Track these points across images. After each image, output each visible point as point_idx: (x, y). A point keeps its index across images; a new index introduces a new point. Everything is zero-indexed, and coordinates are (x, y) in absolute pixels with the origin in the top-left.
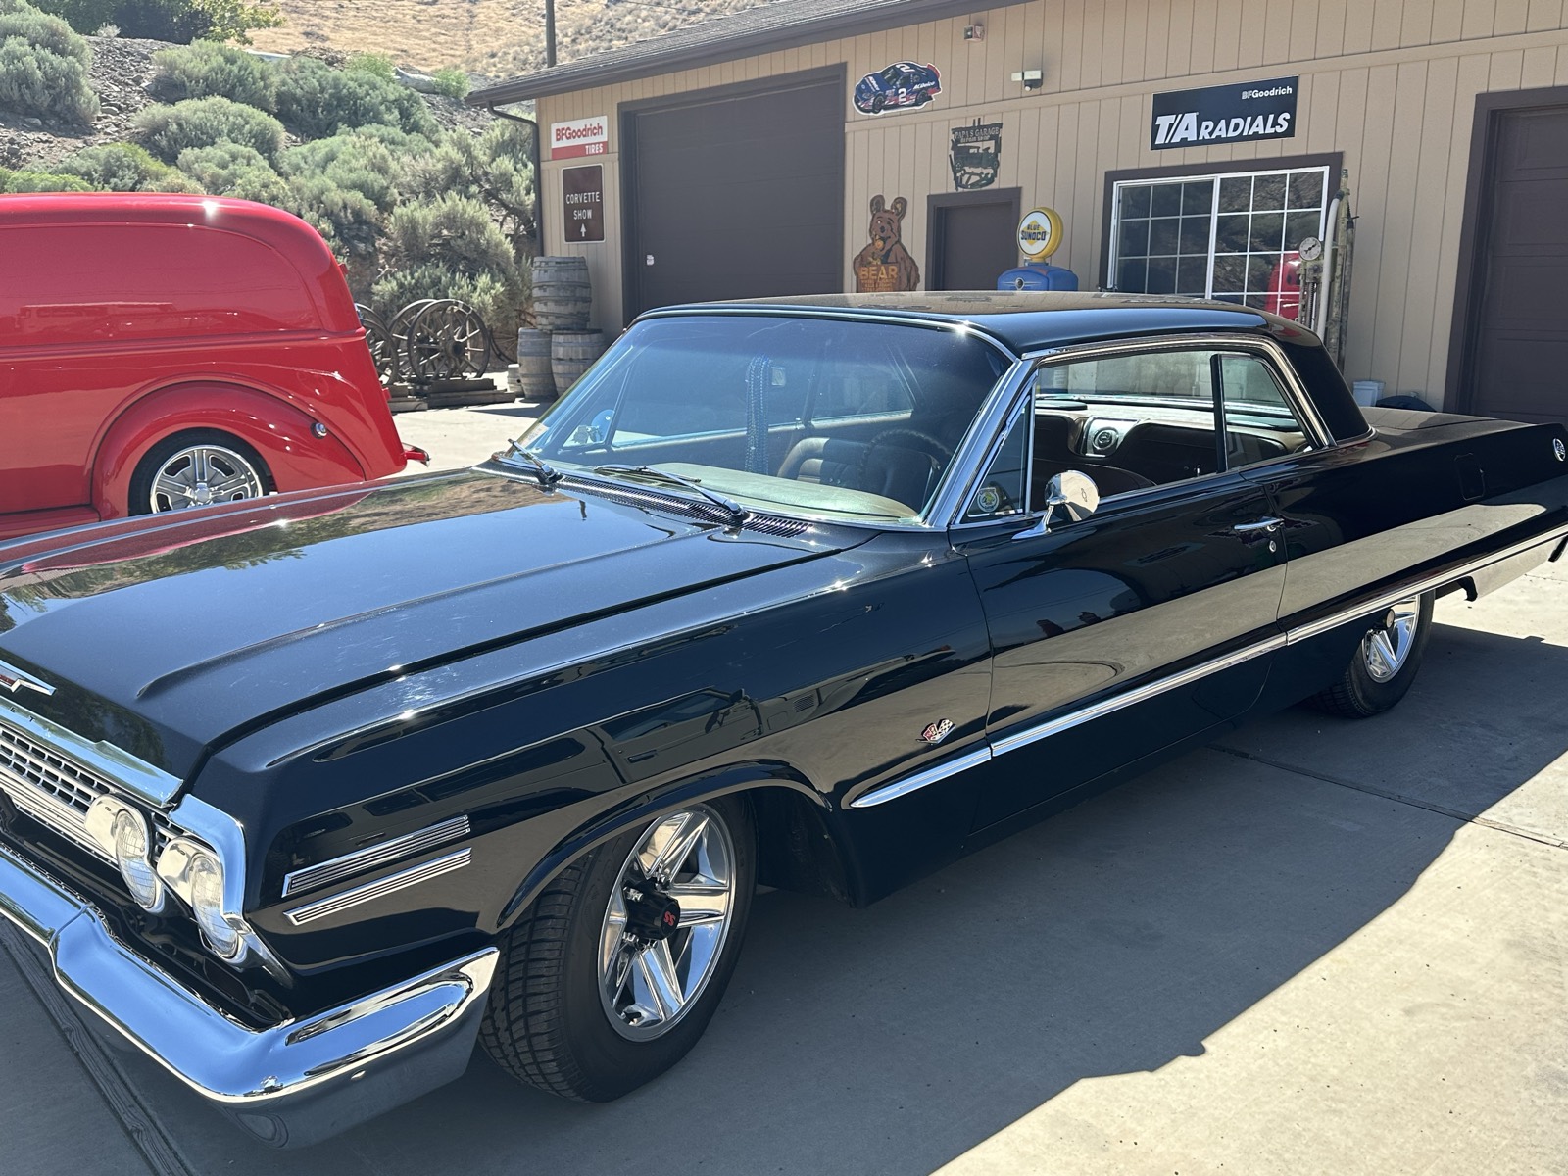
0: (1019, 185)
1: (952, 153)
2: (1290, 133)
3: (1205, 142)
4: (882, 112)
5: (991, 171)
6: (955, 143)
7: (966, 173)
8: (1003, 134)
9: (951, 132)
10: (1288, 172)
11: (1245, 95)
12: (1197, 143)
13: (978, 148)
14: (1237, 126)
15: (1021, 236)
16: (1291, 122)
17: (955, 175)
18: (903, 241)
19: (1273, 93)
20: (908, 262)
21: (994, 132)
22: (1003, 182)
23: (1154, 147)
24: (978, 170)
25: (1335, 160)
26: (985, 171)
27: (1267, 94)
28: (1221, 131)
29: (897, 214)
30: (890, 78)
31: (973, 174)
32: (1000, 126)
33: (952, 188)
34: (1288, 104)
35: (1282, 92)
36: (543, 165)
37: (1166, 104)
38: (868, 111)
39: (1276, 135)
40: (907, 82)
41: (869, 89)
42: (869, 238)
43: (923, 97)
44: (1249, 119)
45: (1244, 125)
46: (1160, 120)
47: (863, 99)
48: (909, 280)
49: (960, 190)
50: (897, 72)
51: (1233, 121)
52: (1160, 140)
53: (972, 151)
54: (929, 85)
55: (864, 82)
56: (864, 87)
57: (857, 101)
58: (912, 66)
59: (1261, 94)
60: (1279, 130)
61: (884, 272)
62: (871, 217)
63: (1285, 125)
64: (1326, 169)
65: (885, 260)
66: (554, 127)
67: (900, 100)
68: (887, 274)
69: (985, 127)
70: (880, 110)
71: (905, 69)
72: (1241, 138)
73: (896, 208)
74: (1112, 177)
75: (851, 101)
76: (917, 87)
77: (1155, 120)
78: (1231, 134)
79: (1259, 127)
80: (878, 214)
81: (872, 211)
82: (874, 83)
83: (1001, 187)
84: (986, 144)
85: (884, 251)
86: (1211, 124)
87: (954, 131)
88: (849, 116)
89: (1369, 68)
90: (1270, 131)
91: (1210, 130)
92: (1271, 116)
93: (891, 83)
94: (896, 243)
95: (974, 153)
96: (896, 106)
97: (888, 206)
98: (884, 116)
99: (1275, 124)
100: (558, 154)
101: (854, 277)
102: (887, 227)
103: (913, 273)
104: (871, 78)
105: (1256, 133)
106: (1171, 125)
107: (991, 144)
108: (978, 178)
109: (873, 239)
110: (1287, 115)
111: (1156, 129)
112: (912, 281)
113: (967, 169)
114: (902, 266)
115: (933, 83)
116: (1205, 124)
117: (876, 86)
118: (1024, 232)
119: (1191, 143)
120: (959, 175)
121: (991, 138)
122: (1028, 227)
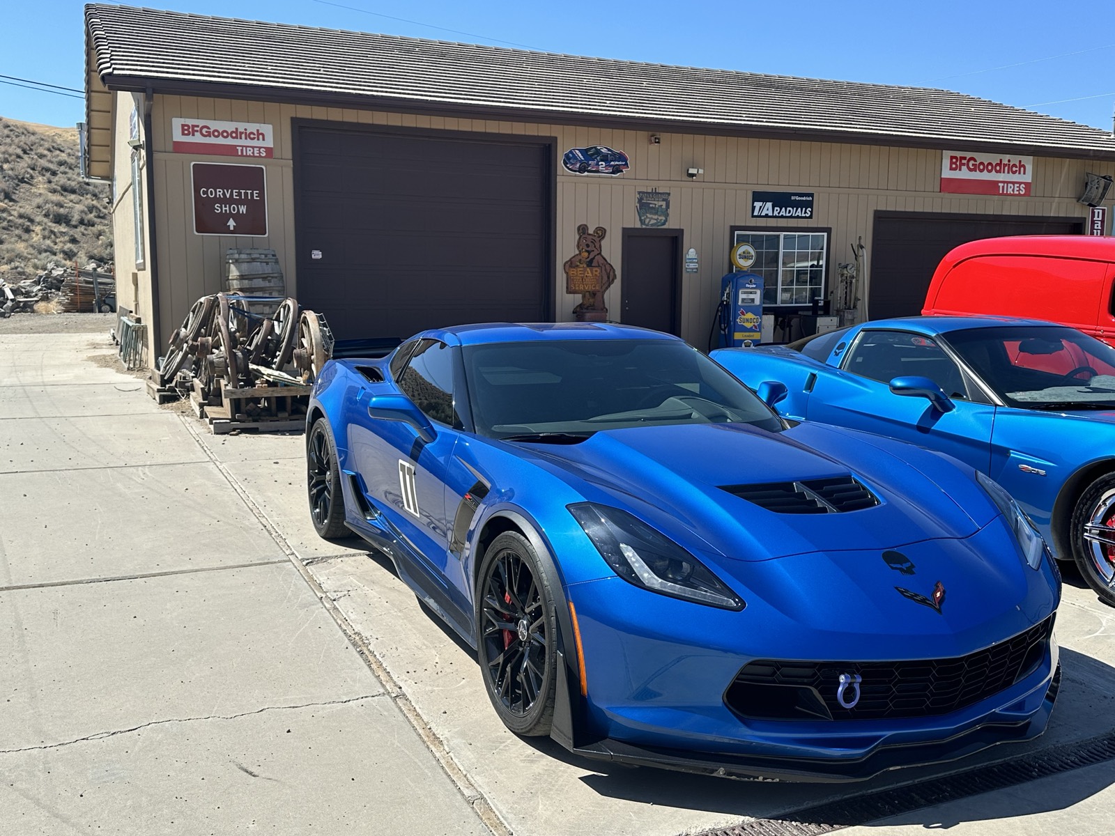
0: (682, 228)
1: (638, 205)
2: (811, 217)
3: (776, 217)
4: (586, 173)
5: (664, 218)
6: (640, 200)
7: (647, 217)
8: (671, 198)
9: (637, 193)
10: (810, 234)
11: (793, 198)
12: (773, 217)
13: (656, 204)
14: (790, 211)
15: (738, 257)
16: (811, 212)
17: (640, 217)
18: (602, 254)
19: (804, 198)
20: (607, 266)
21: (666, 197)
22: (672, 224)
23: (753, 216)
24: (656, 217)
25: (828, 230)
26: (660, 218)
27: (802, 198)
28: (783, 213)
29: (599, 237)
30: (591, 154)
31: (652, 218)
32: (669, 194)
33: (638, 225)
34: (810, 204)
35: (808, 199)
36: (156, 156)
37: (758, 196)
38: (575, 171)
39: (806, 217)
40: (605, 158)
41: (575, 157)
42: (576, 249)
43: (617, 170)
44: (795, 209)
45: (792, 211)
46: (756, 204)
47: (571, 163)
48: (609, 278)
49: (644, 227)
50: (598, 152)
51: (788, 209)
52: (756, 213)
53: (651, 205)
54: (620, 163)
55: (571, 152)
56: (571, 155)
57: (565, 163)
58: (609, 150)
59: (800, 198)
60: (807, 215)
61: (589, 272)
62: (577, 237)
63: (809, 213)
64: (825, 234)
65: (590, 264)
66: (177, 123)
67: (600, 168)
68: (592, 273)
69: (660, 193)
71: (604, 150)
72: (791, 217)
73: (597, 233)
74: (733, 229)
75: (560, 162)
76: (612, 163)
77: (753, 204)
78: (788, 215)
79: (799, 213)
80: (584, 236)
81: (579, 234)
82: (580, 155)
83: (670, 227)
84: (660, 203)
85: (588, 260)
86: (778, 209)
87: (639, 193)
88: (559, 172)
89: (839, 194)
90: (803, 215)
91: (779, 211)
92: (804, 209)
93: (593, 157)
94: (598, 254)
95: (652, 207)
96: (597, 171)
97: (591, 231)
98: (587, 176)
99: (805, 212)
100: (179, 147)
101: (565, 275)
102: (590, 244)
103: (611, 273)
104: (577, 151)
105: (798, 216)
106: (761, 207)
107: (664, 204)
108: (655, 221)
109: (580, 251)
110: (810, 209)
111: (754, 208)
112: (611, 279)
113: (648, 215)
114: (603, 270)
115: (624, 163)
116: (776, 208)
117: (581, 157)
118: (740, 255)
119: (770, 217)
120: (643, 218)
121: (663, 200)
122: (744, 252)
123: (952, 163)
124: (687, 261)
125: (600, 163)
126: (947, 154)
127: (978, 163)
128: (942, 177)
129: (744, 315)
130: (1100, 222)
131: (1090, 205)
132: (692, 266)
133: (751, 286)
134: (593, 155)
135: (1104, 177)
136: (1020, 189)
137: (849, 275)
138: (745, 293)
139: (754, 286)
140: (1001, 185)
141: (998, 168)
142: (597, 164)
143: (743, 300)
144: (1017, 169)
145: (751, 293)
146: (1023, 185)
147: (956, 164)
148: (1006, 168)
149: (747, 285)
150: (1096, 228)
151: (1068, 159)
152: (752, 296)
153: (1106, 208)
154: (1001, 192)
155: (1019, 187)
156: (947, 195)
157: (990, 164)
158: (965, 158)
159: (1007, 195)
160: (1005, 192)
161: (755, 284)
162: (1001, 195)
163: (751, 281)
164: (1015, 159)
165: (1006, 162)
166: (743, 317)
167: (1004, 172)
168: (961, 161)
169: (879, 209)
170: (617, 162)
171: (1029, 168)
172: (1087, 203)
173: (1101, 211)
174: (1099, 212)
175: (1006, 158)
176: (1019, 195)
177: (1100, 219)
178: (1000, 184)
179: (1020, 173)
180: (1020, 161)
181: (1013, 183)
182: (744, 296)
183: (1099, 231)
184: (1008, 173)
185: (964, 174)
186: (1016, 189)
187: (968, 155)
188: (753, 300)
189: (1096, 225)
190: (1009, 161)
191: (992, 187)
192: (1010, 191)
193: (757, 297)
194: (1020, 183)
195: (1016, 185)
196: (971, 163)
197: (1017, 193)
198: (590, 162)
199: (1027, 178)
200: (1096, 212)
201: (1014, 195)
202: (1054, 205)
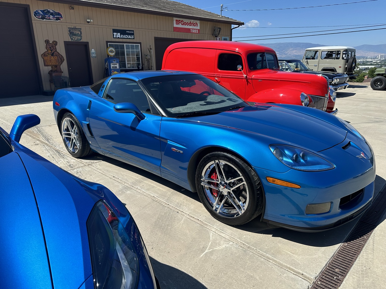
0: (88, 41)
1: (69, 33)
2: (134, 38)
3: (122, 38)
4: (45, 20)
5: (80, 38)
6: (69, 31)
7: (73, 37)
8: (82, 30)
9: (68, 28)
10: (134, 44)
11: (127, 32)
12: (121, 38)
13: (76, 33)
14: (126, 37)
15: (109, 52)
16: (134, 37)
18: (57, 51)
19: (131, 32)
20: (60, 56)
21: (80, 30)
24: (77, 37)
25: (140, 43)
26: (79, 38)
27: (130, 32)
28: (124, 37)
29: (55, 44)
31: (75, 38)
32: (81, 29)
33: (70, 40)
37: (115, 31)
38: (40, 19)
39: (132, 39)
40: (52, 14)
41: (39, 13)
42: (46, 49)
43: (58, 19)
44: (128, 36)
45: (127, 36)
46: (114, 33)
47: (37, 15)
48: (61, 60)
49: (73, 41)
50: (49, 12)
51: (126, 35)
52: (115, 37)
53: (74, 33)
54: (59, 16)
55: (37, 11)
56: (37, 12)
57: (35, 16)
58: (53, 11)
59: (129, 32)
60: (133, 38)
61: (53, 58)
62: (45, 45)
63: (133, 37)
64: (139, 45)
65: (52, 55)
68: (54, 58)
69: (77, 28)
70: (44, 19)
71: (51, 11)
73: (54, 43)
74: (107, 42)
75: (33, 15)
76: (55, 16)
79: (130, 37)
80: (48, 44)
81: (46, 43)
82: (41, 12)
83: (83, 41)
84: (78, 32)
85: (52, 53)
86: (122, 35)
88: (33, 19)
89: (142, 31)
90: (131, 38)
91: (123, 36)
92: (131, 36)
93: (47, 14)
94: (55, 51)
95: (75, 34)
96: (50, 19)
97: (51, 42)
98: (46, 21)
99: (132, 37)
101: (42, 59)
102: (51, 47)
103: (62, 58)
104: (39, 11)
105: (129, 38)
106: (116, 35)
107: (79, 32)
108: (77, 39)
109: (47, 50)
110: (133, 36)
111: (114, 35)
112: (62, 60)
113: (74, 36)
114: (58, 56)
115: (60, 16)
116: (121, 35)
117: (42, 13)
118: (109, 51)
119: (120, 38)
120: (72, 38)
121: (79, 31)
122: (111, 50)
123: (176, 22)
124: (92, 53)
125: (50, 16)
126: (175, 19)
127: (184, 22)
128: (174, 26)
129: (114, 72)
131: (216, 37)
132: (94, 55)
133: (115, 62)
134: (46, 12)
135: (219, 28)
137: (148, 58)
138: (113, 64)
139: (116, 62)
140: (191, 30)
141: (190, 24)
142: (49, 16)
143: (113, 67)
144: (195, 25)
145: (115, 64)
146: (197, 30)
147: (178, 22)
148: (192, 24)
149: (113, 62)
151: (209, 22)
152: (116, 66)
154: (191, 32)
156: (176, 32)
157: (187, 23)
158: (180, 21)
159: (193, 33)
161: (116, 61)
163: (114, 60)
164: (195, 21)
165: (192, 22)
166: (113, 73)
167: (192, 26)
168: (179, 22)
169: (156, 36)
170: (58, 16)
171: (199, 25)
172: (215, 36)
173: (219, 38)
175: (192, 21)
176: (197, 33)
179: (196, 26)
180: (196, 22)
181: (195, 29)
182: (113, 66)
184: (193, 26)
185: (180, 26)
186: (196, 31)
187: (181, 19)
188: (116, 67)
190: (193, 22)
191: (188, 30)
192: (194, 32)
193: (118, 66)
194: (197, 29)
195: (196, 30)
196: (182, 22)
197: (196, 32)
198: (46, 15)
199: (198, 28)
200: (217, 38)
201: (195, 33)
202: (206, 36)
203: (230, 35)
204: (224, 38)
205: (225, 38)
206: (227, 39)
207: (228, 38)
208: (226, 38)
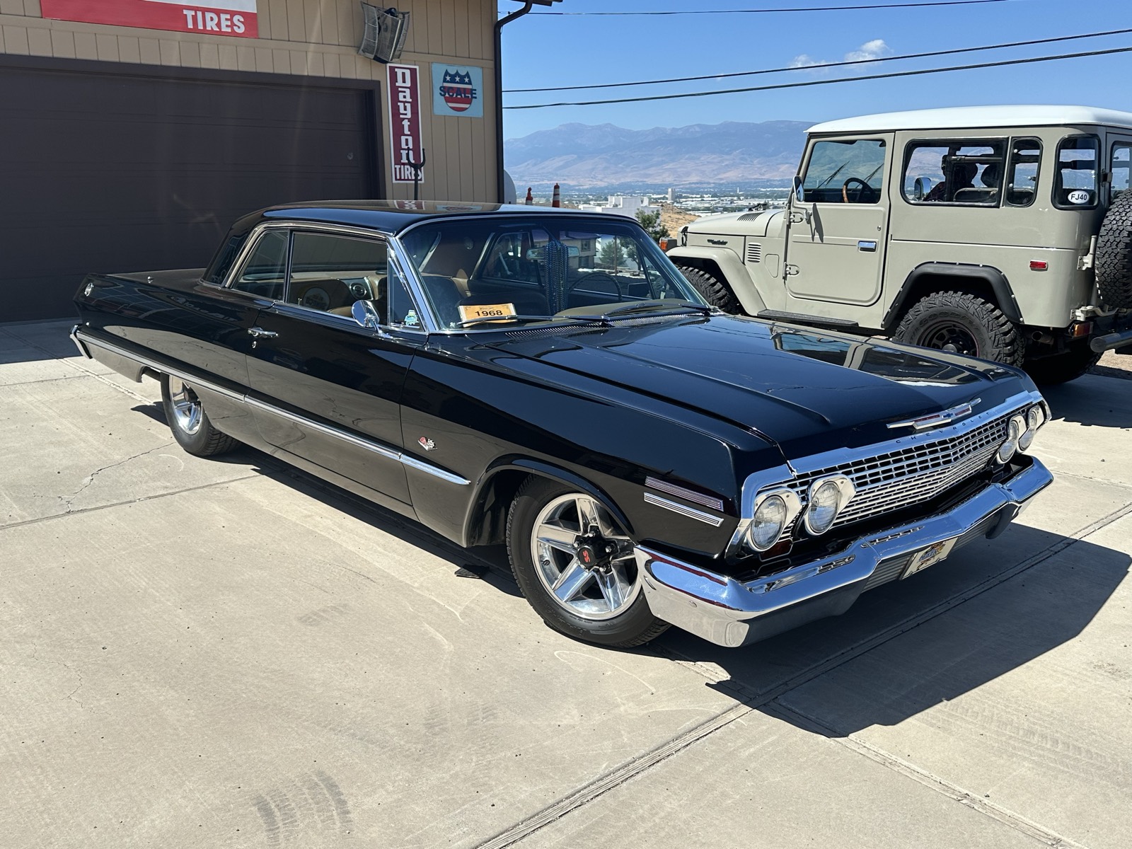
130: (408, 91)
131: (382, 60)
135: (390, 12)
136: (233, 25)
140: (189, 14)
146: (236, 18)
150: (401, 98)
153: (417, 67)
154: (190, 26)
155: (231, 20)
156: (59, 25)
159: (204, 31)
160: (201, 27)
162: (190, 31)
172: (379, 57)
173: (408, 73)
174: (404, 74)
176: (232, 34)
177: (408, 84)
178: (185, 12)
181: (217, 12)
183: (408, 106)
186: (224, 23)
189: (401, 95)
191: (167, 16)
192: (211, 25)
194: (232, 13)
195: (223, 17)
197: (229, 30)
199: (248, 5)
200: (399, 72)
201: (221, 33)
202: (310, 55)
203: (489, 53)
204: (447, 73)
205: (457, 74)
206: (468, 75)
207: (480, 71)
208: (463, 73)
